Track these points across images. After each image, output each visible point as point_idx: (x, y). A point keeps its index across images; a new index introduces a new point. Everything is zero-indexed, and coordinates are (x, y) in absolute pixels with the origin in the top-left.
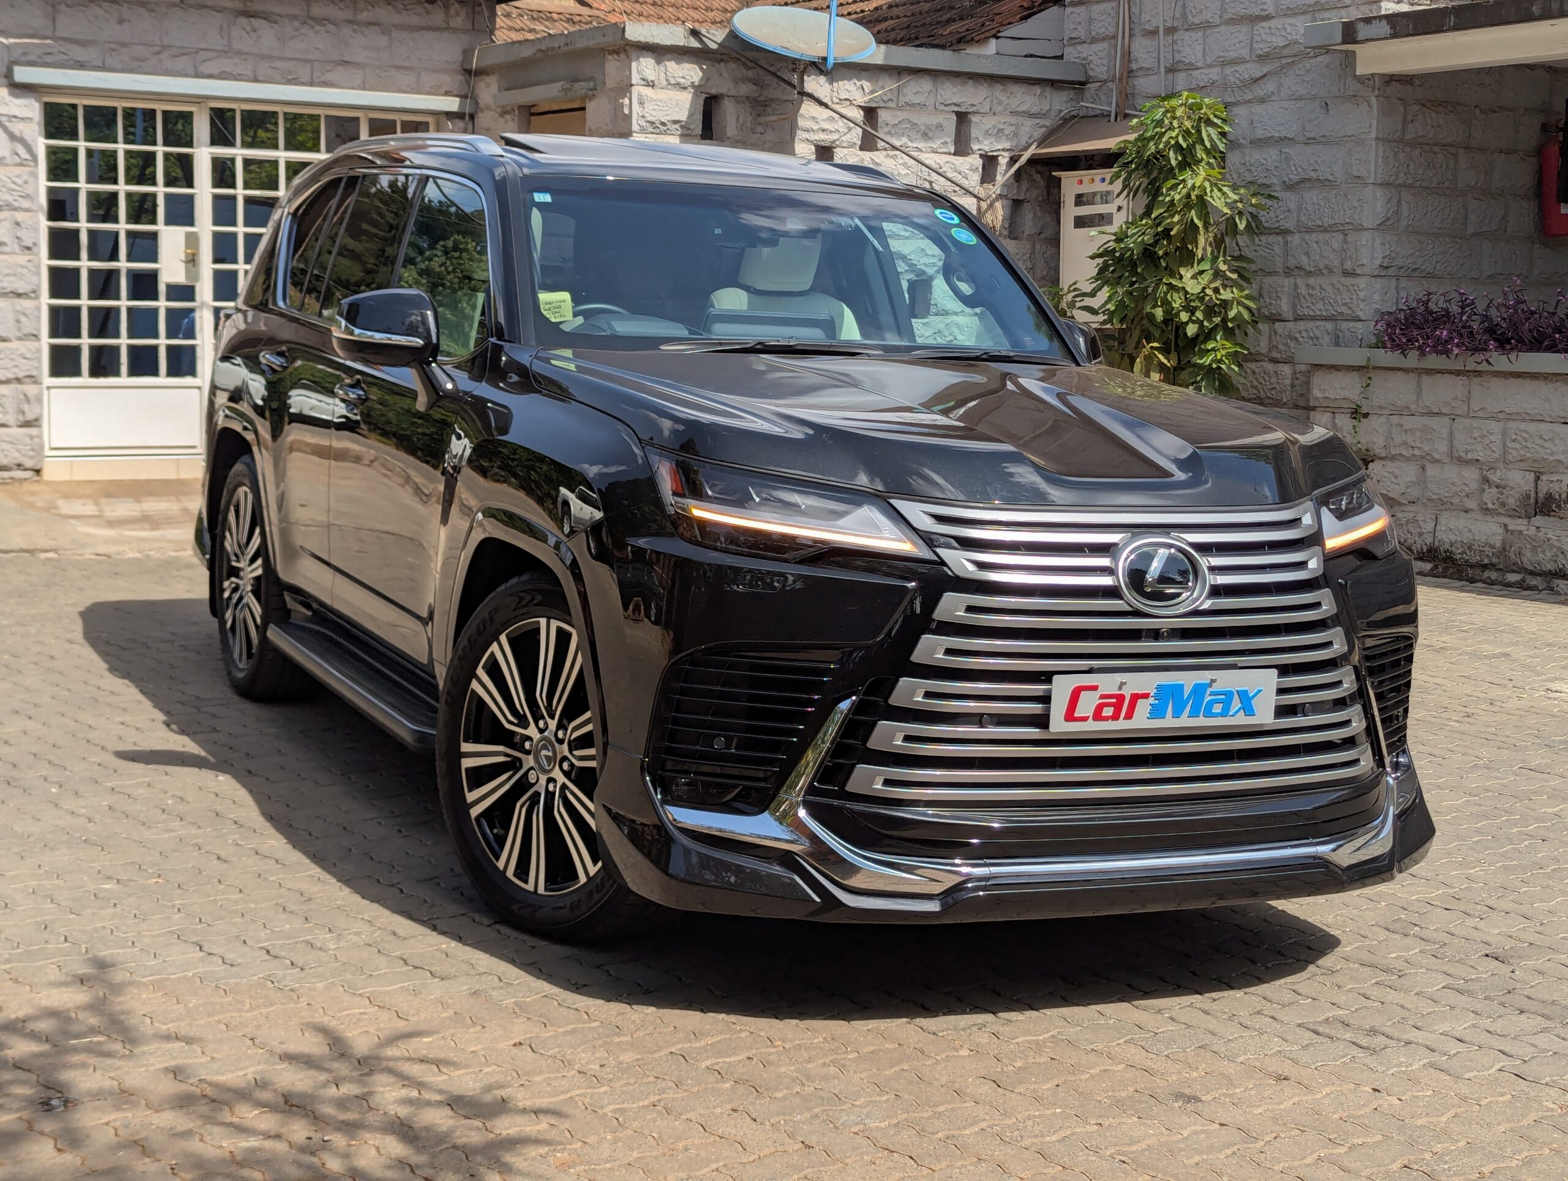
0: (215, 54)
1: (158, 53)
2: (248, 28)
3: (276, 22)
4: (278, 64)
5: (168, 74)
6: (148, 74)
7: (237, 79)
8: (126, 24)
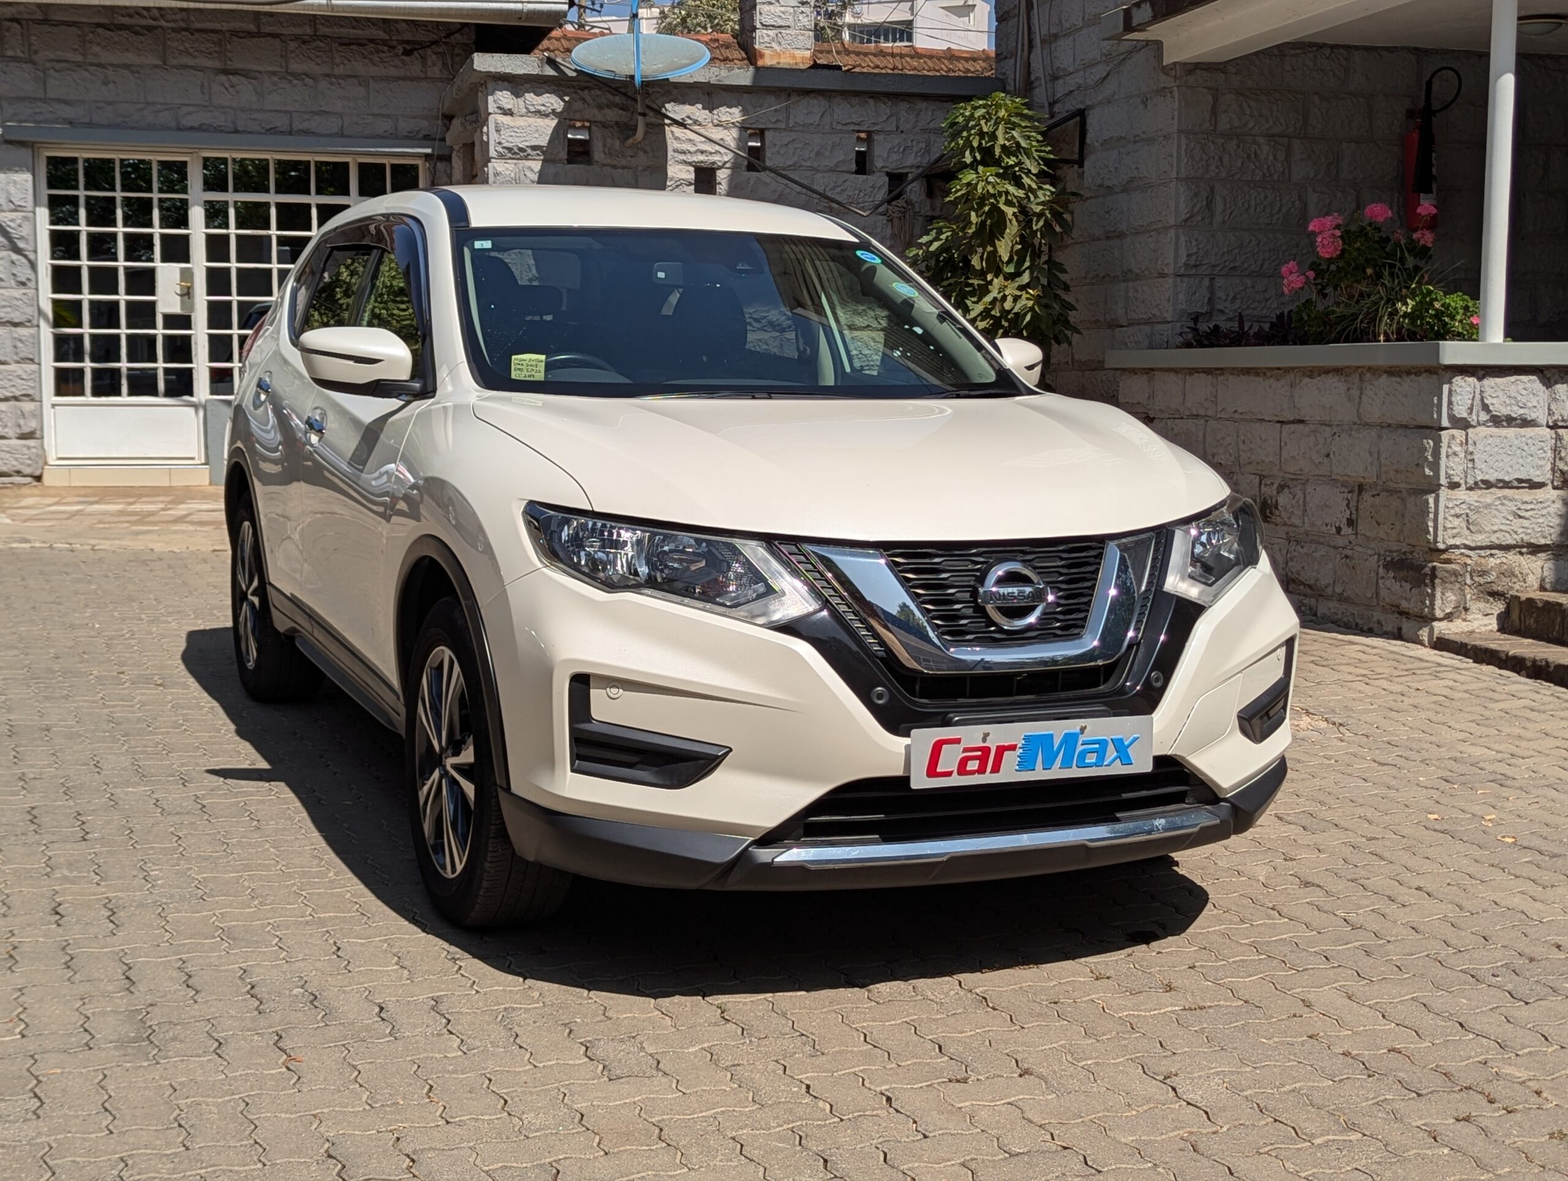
0: (196, 109)
1: (142, 109)
2: (227, 84)
3: (255, 79)
4: (257, 116)
5: (151, 127)
6: (133, 128)
7: (218, 130)
8: (112, 85)
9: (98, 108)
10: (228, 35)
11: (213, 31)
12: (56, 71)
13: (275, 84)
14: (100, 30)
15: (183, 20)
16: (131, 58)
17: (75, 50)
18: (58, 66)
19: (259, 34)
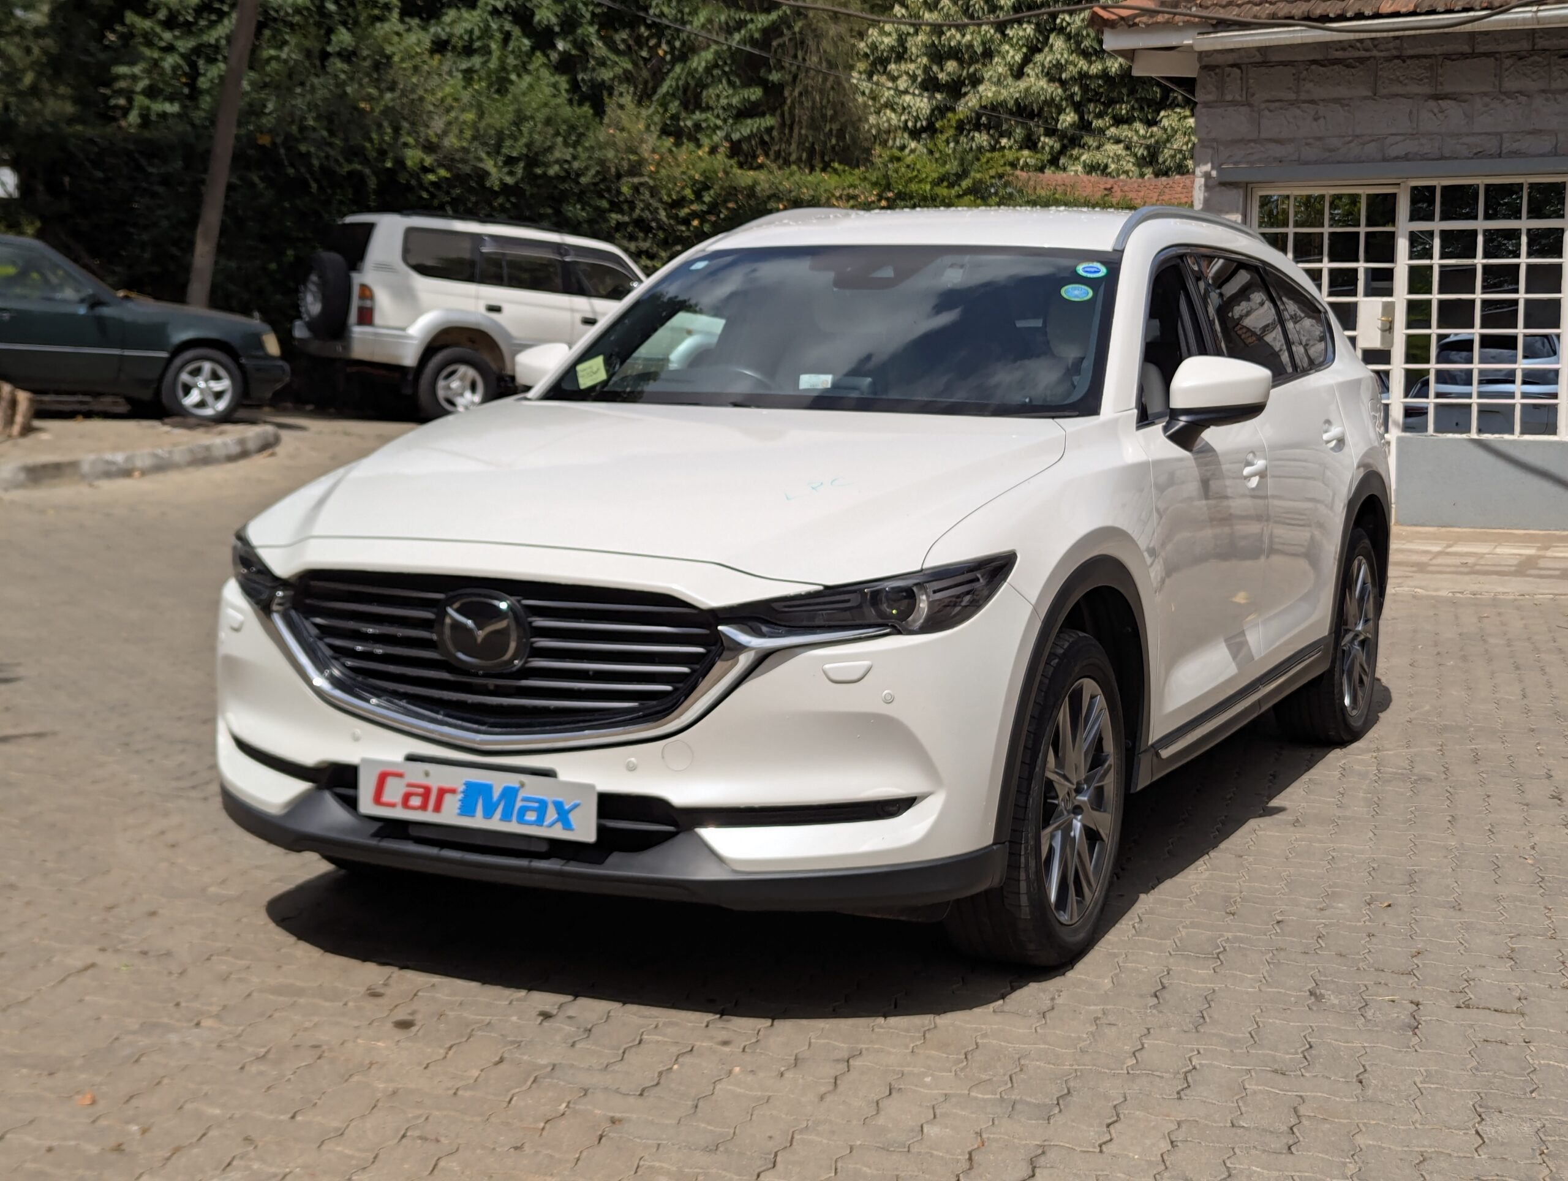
0: (1402, 138)
1: (1350, 142)
2: (1436, 110)
3: (1465, 101)
4: (1466, 140)
5: (1359, 161)
6: (1339, 162)
7: (1424, 158)
8: (1322, 120)
9: (1307, 144)
10: (1440, 59)
11: (1426, 56)
12: (1270, 111)
13: (1487, 105)
14: (1313, 67)
15: (1395, 48)
16: (1342, 91)
17: (1289, 88)
18: (1272, 106)
19: (1473, 55)
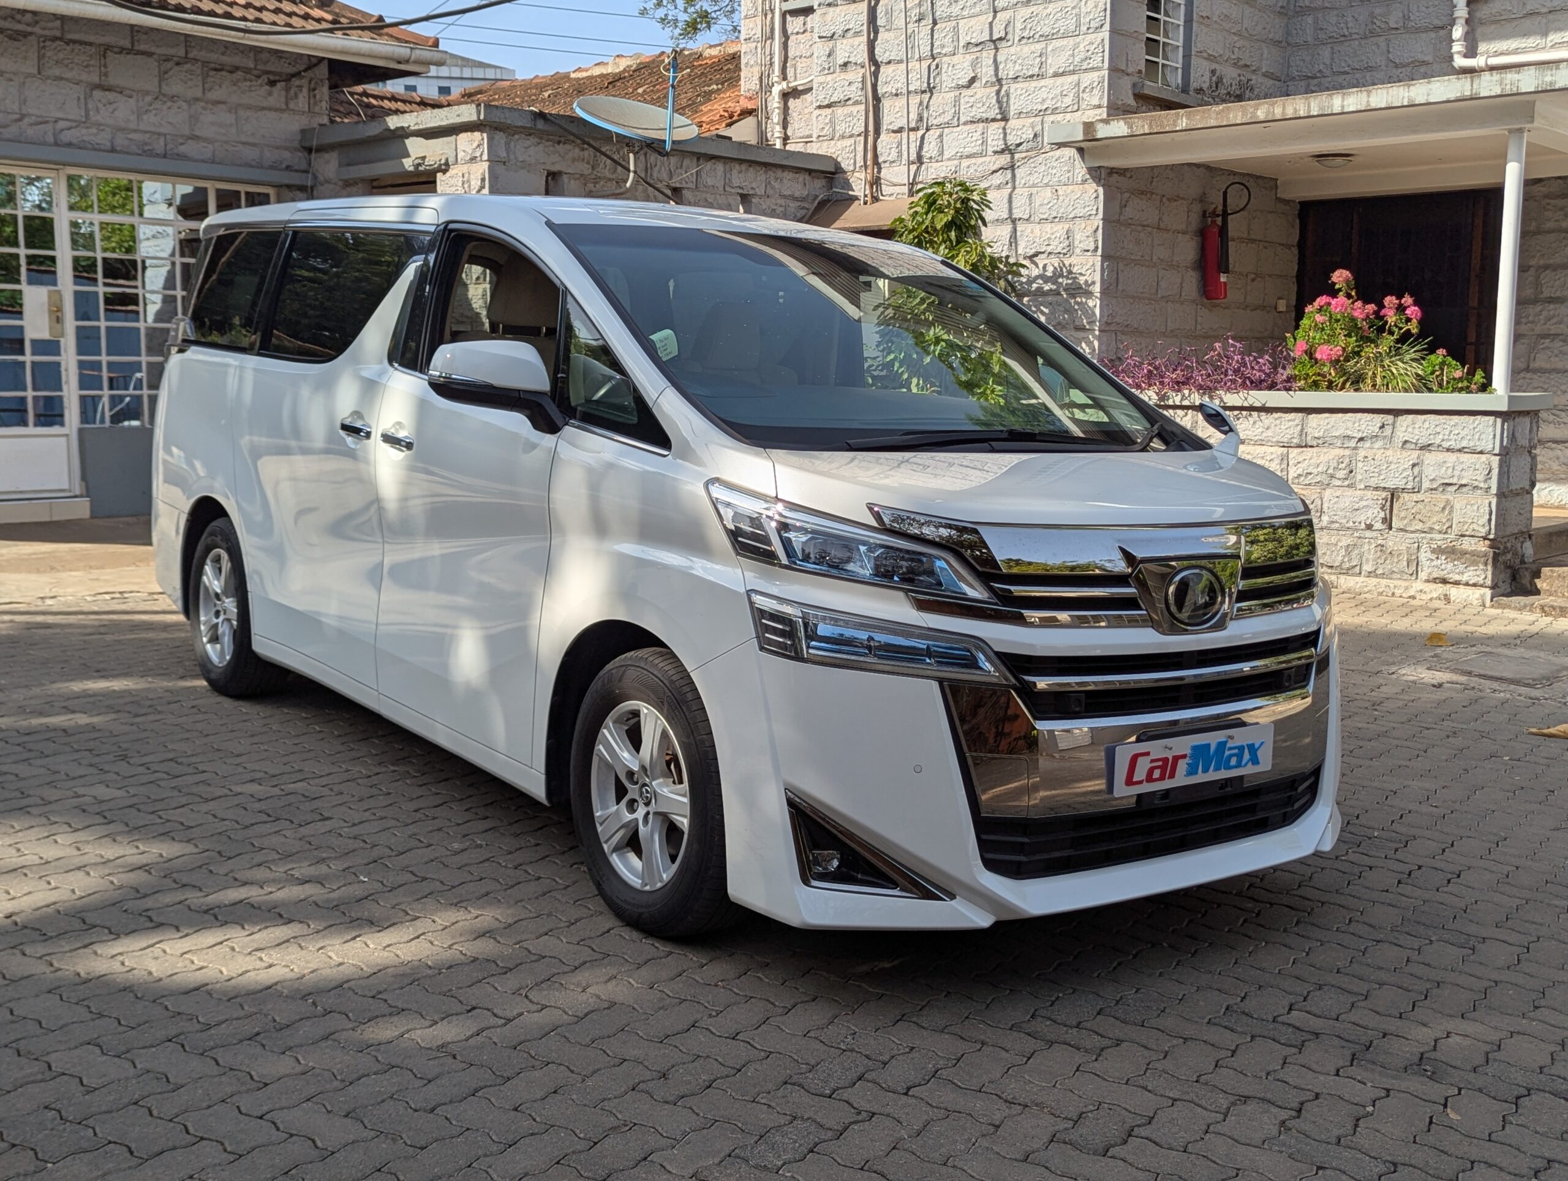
0: (74, 124)
1: (17, 121)
2: (104, 101)
3: (130, 97)
4: (135, 136)
5: (29, 141)
7: (96, 148)
10: (103, 49)
11: (88, 44)
13: (150, 104)
15: (57, 29)
16: (5, 64)
19: (134, 51)
